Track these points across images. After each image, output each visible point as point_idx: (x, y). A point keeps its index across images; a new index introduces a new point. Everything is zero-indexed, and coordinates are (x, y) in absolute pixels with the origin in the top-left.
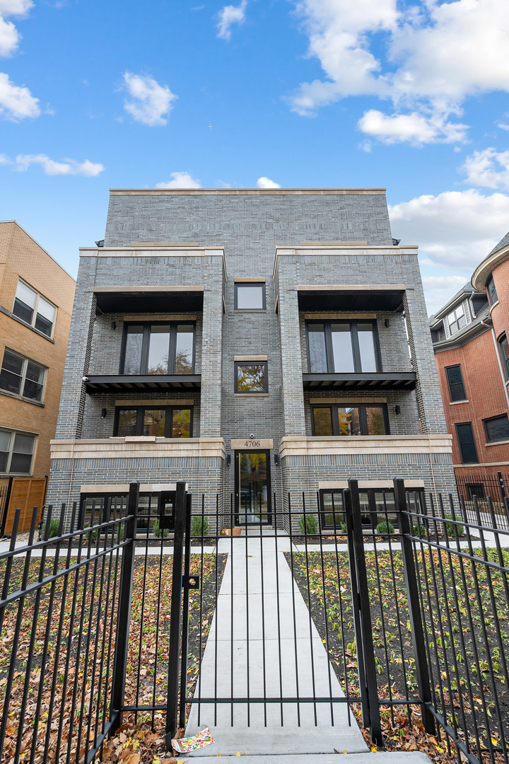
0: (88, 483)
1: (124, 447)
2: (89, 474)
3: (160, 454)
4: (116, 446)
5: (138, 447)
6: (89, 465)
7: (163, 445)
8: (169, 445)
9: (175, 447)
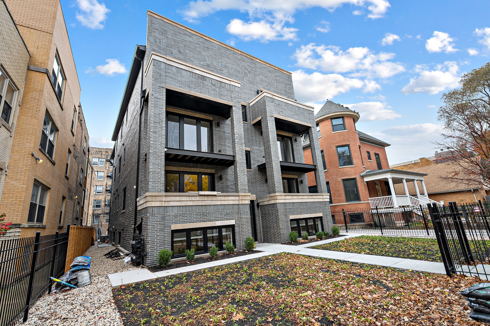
0: (176, 223)
1: (198, 198)
2: (176, 216)
3: (219, 203)
4: (193, 198)
5: (206, 198)
6: (175, 211)
7: (220, 197)
8: (224, 197)
9: (227, 198)
